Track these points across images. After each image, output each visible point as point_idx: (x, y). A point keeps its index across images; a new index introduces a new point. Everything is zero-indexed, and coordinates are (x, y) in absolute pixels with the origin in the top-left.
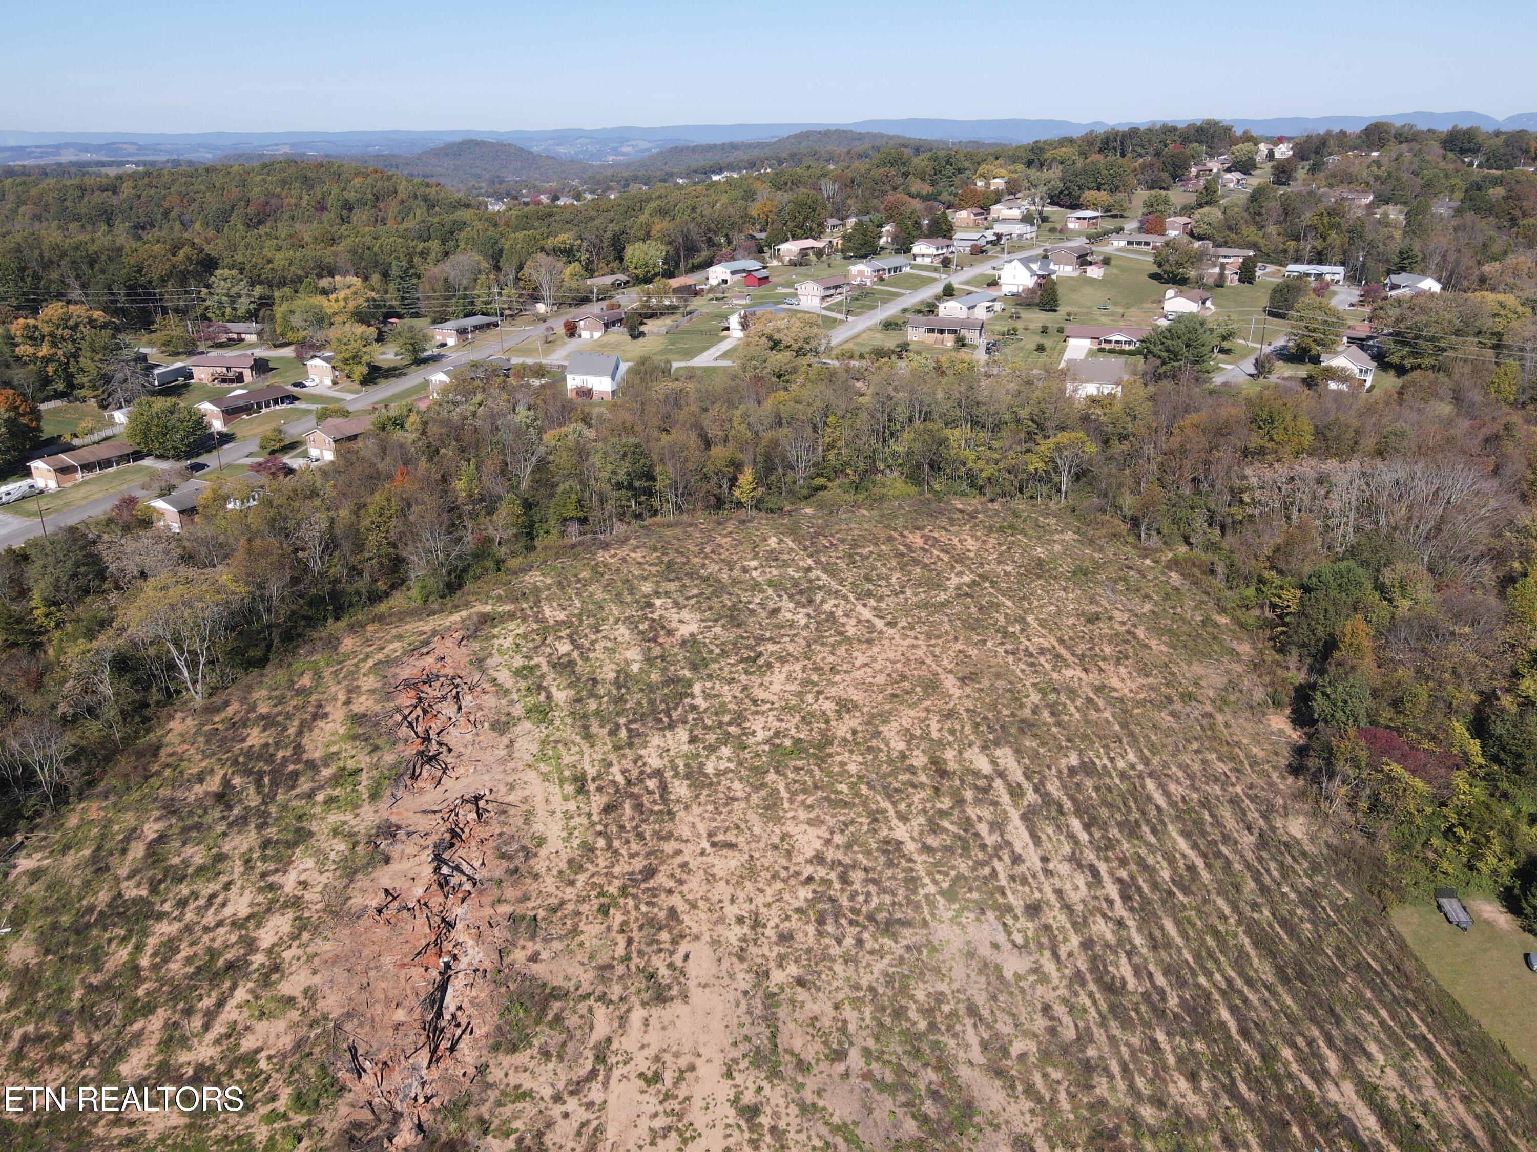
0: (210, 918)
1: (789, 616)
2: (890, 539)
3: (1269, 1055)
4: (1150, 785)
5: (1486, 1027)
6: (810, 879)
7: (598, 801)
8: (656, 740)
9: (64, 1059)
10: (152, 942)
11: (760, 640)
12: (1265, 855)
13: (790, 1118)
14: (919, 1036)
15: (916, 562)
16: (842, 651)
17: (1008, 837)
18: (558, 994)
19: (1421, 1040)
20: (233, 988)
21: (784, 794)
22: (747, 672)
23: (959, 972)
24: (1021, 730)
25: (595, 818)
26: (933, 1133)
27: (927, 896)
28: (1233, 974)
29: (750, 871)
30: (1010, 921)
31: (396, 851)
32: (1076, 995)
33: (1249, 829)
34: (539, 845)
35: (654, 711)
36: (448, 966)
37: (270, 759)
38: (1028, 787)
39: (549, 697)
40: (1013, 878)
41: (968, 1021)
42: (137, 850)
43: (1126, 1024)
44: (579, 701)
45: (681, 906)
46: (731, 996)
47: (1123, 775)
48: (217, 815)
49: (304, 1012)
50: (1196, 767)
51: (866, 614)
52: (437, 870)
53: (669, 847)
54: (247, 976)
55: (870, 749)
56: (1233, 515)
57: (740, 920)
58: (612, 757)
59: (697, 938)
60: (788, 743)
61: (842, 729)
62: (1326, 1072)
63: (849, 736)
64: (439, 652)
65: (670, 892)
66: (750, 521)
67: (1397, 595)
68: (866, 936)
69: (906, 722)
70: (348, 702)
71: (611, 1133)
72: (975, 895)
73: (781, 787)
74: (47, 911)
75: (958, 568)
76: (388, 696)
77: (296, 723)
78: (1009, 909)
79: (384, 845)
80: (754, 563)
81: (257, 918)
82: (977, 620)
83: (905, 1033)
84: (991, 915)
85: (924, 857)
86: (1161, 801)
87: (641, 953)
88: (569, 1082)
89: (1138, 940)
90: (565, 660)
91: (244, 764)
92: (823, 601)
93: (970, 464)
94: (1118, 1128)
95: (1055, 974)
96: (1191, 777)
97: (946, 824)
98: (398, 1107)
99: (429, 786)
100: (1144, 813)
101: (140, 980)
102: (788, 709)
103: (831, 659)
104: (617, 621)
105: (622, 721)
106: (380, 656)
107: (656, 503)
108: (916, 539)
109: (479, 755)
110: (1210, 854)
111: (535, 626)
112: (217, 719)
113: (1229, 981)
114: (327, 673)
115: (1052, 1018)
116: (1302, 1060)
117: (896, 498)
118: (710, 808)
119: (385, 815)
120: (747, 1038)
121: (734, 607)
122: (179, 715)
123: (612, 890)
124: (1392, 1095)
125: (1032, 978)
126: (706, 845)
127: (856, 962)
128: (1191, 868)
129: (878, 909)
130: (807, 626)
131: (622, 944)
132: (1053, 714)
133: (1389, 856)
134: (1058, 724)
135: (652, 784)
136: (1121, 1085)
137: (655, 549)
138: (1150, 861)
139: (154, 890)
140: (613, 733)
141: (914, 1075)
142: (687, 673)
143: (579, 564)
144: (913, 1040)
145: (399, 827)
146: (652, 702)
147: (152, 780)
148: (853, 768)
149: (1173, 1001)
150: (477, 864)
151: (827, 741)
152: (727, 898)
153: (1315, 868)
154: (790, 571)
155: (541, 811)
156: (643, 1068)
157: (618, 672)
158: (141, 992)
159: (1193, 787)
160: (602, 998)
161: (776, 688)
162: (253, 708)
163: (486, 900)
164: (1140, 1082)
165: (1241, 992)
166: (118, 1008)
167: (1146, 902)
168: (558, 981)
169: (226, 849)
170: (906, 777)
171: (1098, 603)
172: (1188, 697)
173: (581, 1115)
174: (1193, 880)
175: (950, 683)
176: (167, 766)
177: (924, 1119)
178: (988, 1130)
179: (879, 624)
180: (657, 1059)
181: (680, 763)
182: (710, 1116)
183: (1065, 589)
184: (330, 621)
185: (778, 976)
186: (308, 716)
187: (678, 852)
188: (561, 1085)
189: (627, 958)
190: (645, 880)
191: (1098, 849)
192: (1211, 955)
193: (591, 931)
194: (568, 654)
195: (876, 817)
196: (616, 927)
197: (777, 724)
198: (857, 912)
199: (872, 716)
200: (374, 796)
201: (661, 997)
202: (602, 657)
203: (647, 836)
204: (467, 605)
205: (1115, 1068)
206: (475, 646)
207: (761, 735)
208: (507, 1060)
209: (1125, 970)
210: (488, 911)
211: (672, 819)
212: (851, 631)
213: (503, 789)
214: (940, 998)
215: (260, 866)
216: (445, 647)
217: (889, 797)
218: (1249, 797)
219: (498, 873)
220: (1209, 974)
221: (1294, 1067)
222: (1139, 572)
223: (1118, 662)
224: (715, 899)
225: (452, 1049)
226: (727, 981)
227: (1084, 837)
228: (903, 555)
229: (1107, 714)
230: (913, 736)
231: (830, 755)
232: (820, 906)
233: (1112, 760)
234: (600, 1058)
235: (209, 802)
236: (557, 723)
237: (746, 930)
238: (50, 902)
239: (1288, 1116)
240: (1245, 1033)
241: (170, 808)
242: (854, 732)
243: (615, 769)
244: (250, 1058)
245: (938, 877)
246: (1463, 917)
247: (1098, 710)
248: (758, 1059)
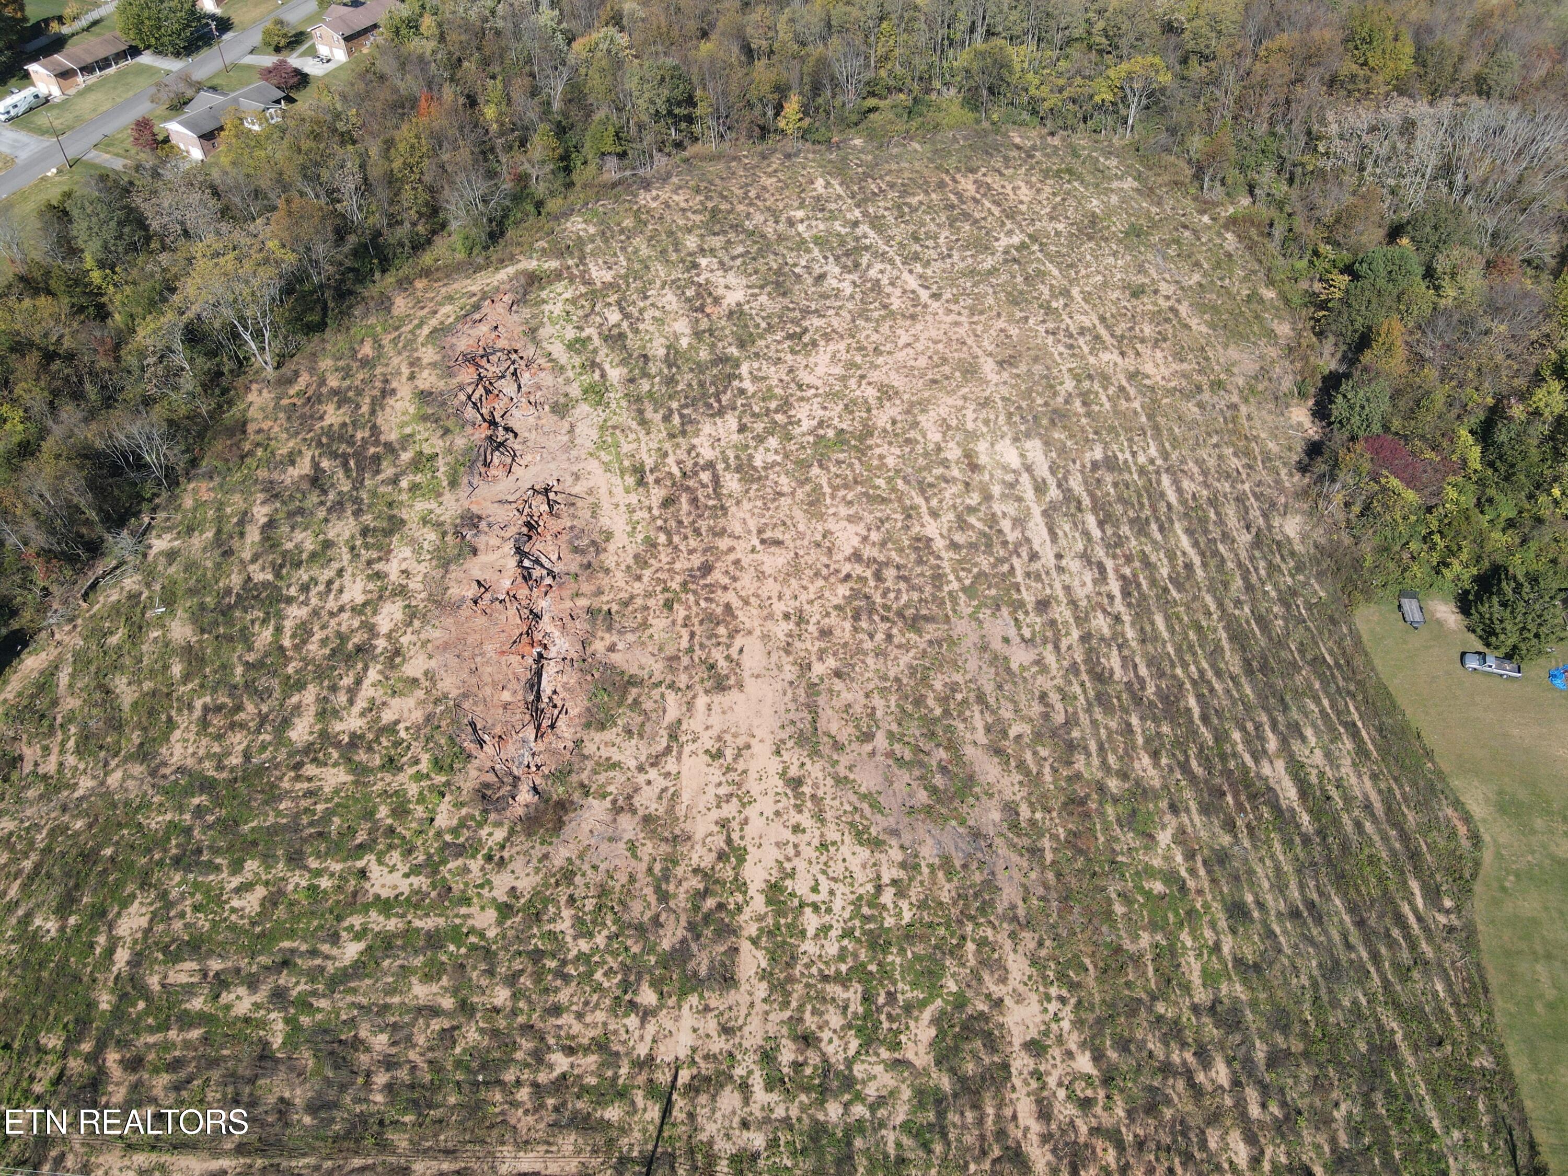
0: (331, 604)
1: (834, 283)
2: (941, 185)
3: (1221, 737)
4: (1166, 480)
5: (1408, 716)
6: (848, 577)
7: (658, 494)
8: (707, 428)
9: (242, 726)
10: (288, 624)
11: (806, 312)
12: (1257, 554)
13: (827, 788)
14: (936, 721)
15: (966, 216)
16: (885, 328)
17: (1028, 534)
18: (633, 681)
19: (1351, 727)
20: (366, 668)
21: (827, 490)
22: (793, 352)
23: (972, 665)
24: (1053, 422)
25: (656, 512)
26: (939, 801)
27: (950, 593)
28: (1205, 665)
29: (795, 569)
30: (1021, 617)
31: (481, 542)
32: (1070, 683)
33: (1248, 528)
34: (607, 540)
35: (704, 395)
36: (540, 656)
37: (351, 441)
38: (1052, 482)
39: (603, 375)
40: (1028, 575)
41: (976, 708)
42: (253, 535)
43: (1108, 709)
44: (632, 381)
45: (736, 603)
46: (779, 686)
47: (1142, 471)
48: (316, 500)
49: (428, 692)
50: (1212, 463)
51: (912, 283)
52: (520, 564)
53: (723, 543)
54: (374, 658)
55: (908, 441)
56: (1303, 165)
57: (787, 616)
58: (667, 446)
59: (750, 633)
60: (831, 433)
61: (882, 419)
62: (1265, 751)
63: (889, 427)
64: (492, 320)
65: (725, 588)
66: (796, 155)
67: (1446, 282)
68: (895, 631)
69: (943, 411)
70: (412, 377)
71: (685, 798)
72: (993, 592)
73: (824, 482)
74: (192, 592)
75: (1009, 225)
76: (449, 372)
77: (367, 400)
78: (1021, 604)
79: (469, 534)
80: (800, 214)
81: (371, 605)
82: (1021, 293)
83: (923, 718)
84: (1005, 611)
85: (951, 554)
86: (1172, 497)
87: (702, 646)
88: (649, 756)
89: (1130, 634)
90: (615, 331)
91: (329, 445)
92: (869, 266)
93: (1032, 91)
94: (1088, 796)
95: (1054, 666)
96: (1205, 473)
97: (972, 520)
98: (516, 772)
99: (500, 473)
100: (1155, 510)
101: (288, 660)
102: (833, 396)
103: (875, 337)
104: (664, 284)
105: (675, 405)
106: (434, 322)
107: (697, 129)
108: (967, 185)
109: (543, 441)
110: (1208, 553)
111: (583, 289)
112: (292, 392)
113: (1201, 672)
114: (386, 340)
115: (1047, 705)
116: (1247, 742)
117: (951, 128)
118: (759, 503)
119: (466, 504)
120: (793, 722)
121: (779, 272)
122: (254, 387)
123: (675, 585)
124: (1314, 772)
125: (1034, 669)
126: (756, 542)
127: (886, 655)
128: (1189, 566)
129: (906, 606)
130: (852, 297)
131: (686, 637)
132: (1084, 404)
133: (1369, 558)
134: (1088, 414)
135: (705, 476)
136: (1096, 761)
137: (698, 191)
138: (1153, 558)
139: (278, 575)
140: (667, 418)
141: (928, 754)
142: (734, 351)
143: (621, 209)
144: (929, 722)
145: (480, 518)
146: (702, 384)
147: (248, 460)
148: (890, 461)
149: (1151, 690)
150: (554, 558)
151: (867, 431)
152: (775, 595)
153: (1299, 568)
154: (837, 226)
155: (606, 504)
156: (708, 745)
157: (668, 348)
158: (290, 670)
159: (1206, 485)
160: (671, 686)
161: (820, 370)
162: (323, 382)
163: (566, 593)
164: (1112, 759)
165: (1209, 682)
166: (275, 683)
167: (1143, 597)
168: (634, 670)
169: (331, 535)
170: (938, 471)
171: (1146, 273)
172: (1217, 385)
173: (661, 783)
174: (1188, 577)
175: (988, 367)
176: (258, 445)
177: (933, 791)
178: (984, 798)
179: (924, 295)
180: (719, 738)
181: (731, 454)
182: (763, 786)
183: (1115, 254)
184: (377, 276)
185: (819, 669)
186: (376, 392)
187: (732, 549)
188: (643, 758)
189: (691, 650)
190: (704, 576)
191: (1108, 546)
192: (1191, 647)
193: (659, 624)
194: (618, 325)
195: (909, 513)
196: (680, 621)
197: (821, 412)
198: (887, 608)
199: (912, 404)
200: (454, 483)
201: (720, 686)
202: (651, 329)
203: (703, 531)
204: (512, 259)
205: (1093, 746)
206: (526, 312)
207: (806, 425)
208: (598, 736)
209: (1114, 662)
210: (568, 604)
211: (725, 515)
212: (896, 303)
213: (569, 480)
214: (954, 688)
215: (365, 555)
216: (496, 312)
217: (922, 491)
218: (1254, 494)
219: (574, 568)
220: (1185, 665)
221: (1240, 747)
222: (1195, 232)
223: (1156, 343)
224: (764, 596)
225: (552, 726)
226: (775, 672)
227: (1096, 533)
228: (953, 207)
229: (1136, 405)
230: (949, 427)
231: (870, 448)
232: (856, 603)
233: (1134, 454)
234: (673, 737)
235: (305, 486)
236: (613, 406)
237: (792, 626)
238: (192, 583)
239: (1225, 788)
240: (1205, 718)
241: (273, 492)
242: (894, 422)
243: (671, 460)
244: (391, 729)
245: (962, 574)
246: (1418, 617)
247: (1128, 399)
248: (802, 739)
